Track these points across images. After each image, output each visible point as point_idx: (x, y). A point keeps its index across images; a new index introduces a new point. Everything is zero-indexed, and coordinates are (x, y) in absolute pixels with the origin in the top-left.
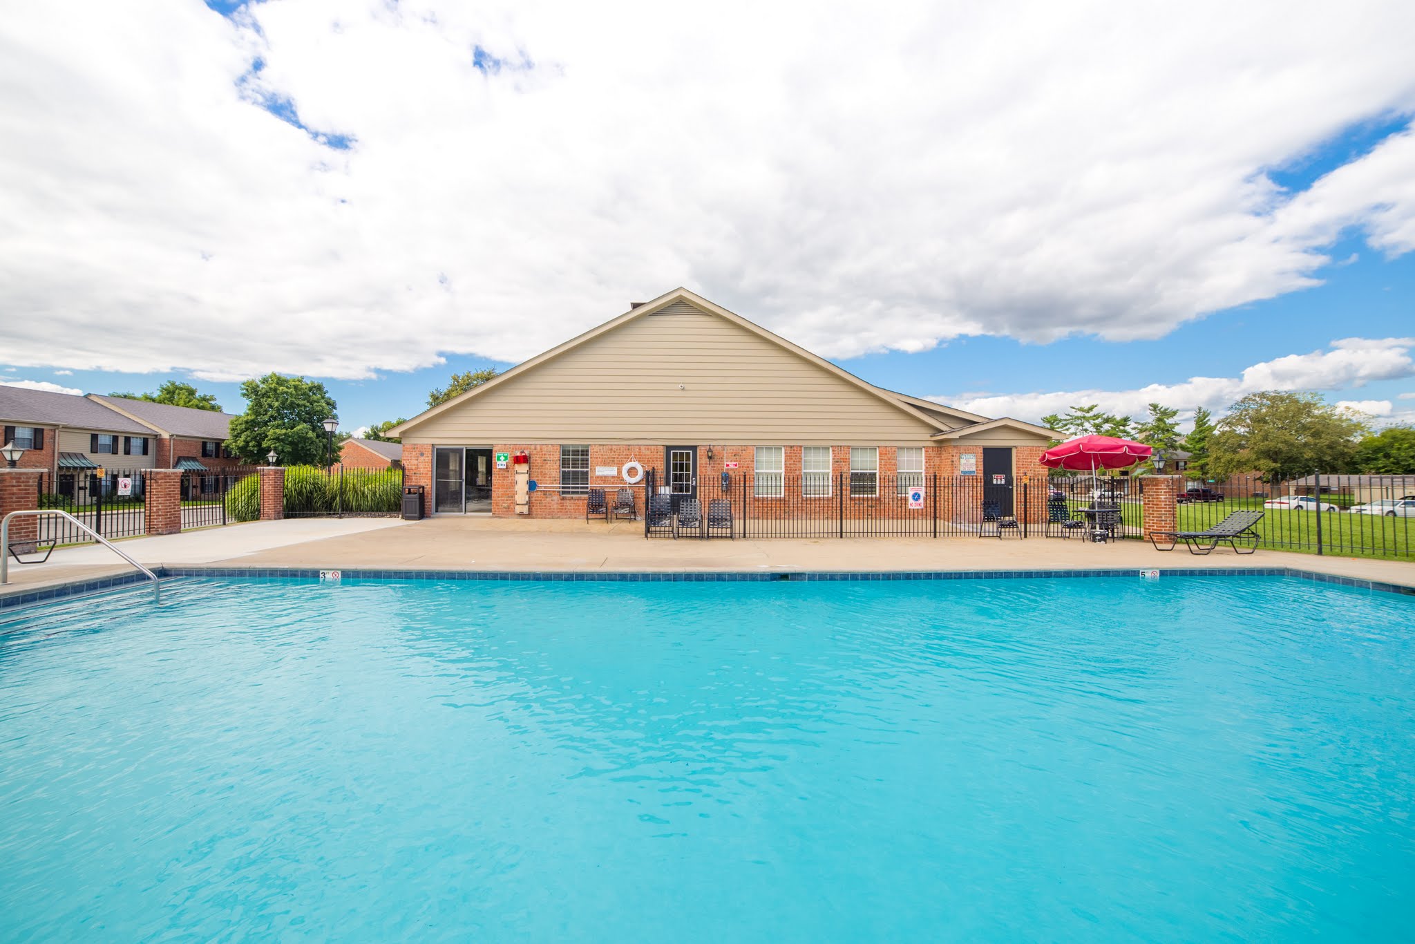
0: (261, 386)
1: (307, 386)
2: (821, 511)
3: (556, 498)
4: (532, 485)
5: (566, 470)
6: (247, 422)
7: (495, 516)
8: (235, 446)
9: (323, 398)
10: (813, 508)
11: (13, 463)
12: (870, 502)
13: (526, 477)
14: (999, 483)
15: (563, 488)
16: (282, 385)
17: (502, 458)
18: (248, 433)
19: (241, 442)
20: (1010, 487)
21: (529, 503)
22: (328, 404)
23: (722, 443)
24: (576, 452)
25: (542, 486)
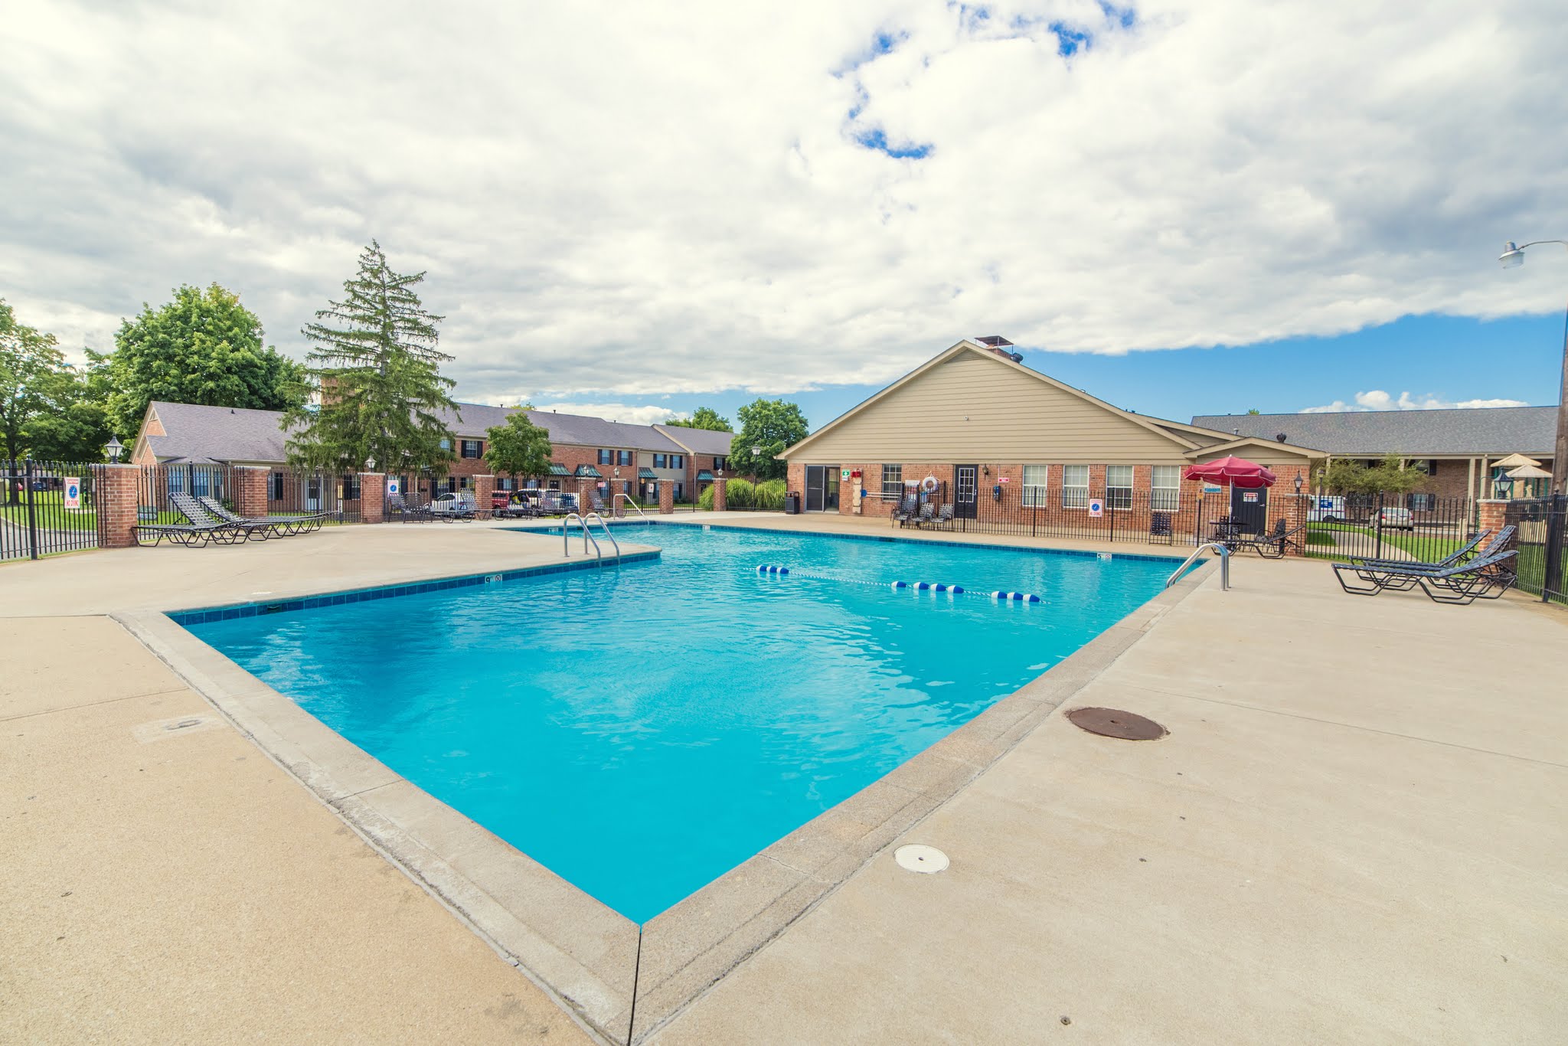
0: (752, 410)
1: (784, 408)
2: (1078, 521)
3: (879, 502)
4: (863, 493)
5: (886, 482)
6: (741, 441)
7: (841, 514)
8: (733, 459)
9: (797, 417)
10: (1071, 518)
11: (617, 477)
12: (1123, 515)
13: (860, 487)
14: (1250, 500)
15: (884, 495)
16: (765, 409)
17: (846, 473)
18: (742, 450)
19: (736, 458)
20: (1263, 505)
21: (862, 506)
22: (801, 422)
23: (997, 462)
24: (893, 470)
25: (870, 494)
